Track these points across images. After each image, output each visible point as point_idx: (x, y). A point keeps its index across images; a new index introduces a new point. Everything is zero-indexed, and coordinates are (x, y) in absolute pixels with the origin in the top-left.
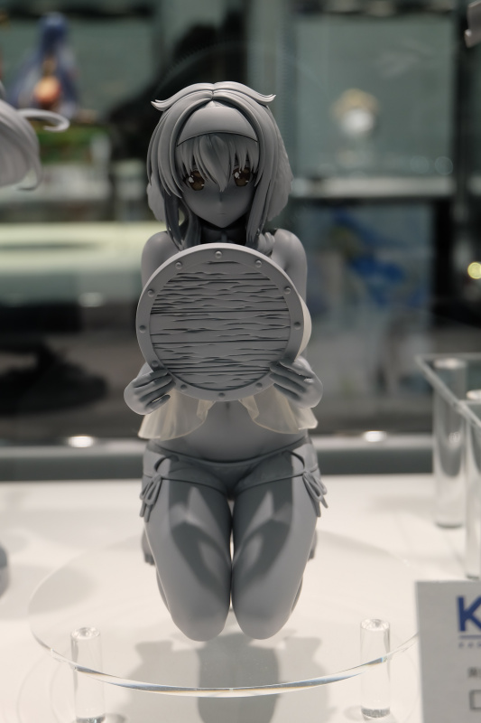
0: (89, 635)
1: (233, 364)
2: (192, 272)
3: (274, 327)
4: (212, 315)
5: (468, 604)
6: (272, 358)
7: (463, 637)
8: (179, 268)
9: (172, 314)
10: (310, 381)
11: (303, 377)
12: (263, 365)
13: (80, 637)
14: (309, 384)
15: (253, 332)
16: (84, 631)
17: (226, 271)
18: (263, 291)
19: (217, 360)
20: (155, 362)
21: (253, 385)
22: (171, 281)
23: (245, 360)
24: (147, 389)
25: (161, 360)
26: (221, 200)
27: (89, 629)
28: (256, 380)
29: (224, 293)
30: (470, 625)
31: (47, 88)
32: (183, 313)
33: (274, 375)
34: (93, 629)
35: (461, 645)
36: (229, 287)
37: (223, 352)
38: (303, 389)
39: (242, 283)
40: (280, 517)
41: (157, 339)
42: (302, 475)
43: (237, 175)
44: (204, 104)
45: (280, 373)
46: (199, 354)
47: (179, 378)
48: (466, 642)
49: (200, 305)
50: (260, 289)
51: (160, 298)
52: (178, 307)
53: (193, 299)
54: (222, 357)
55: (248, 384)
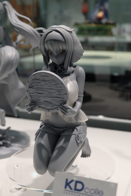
0: (19, 167)
1: (51, 103)
2: (38, 78)
3: (60, 94)
4: (44, 90)
5: (69, 181)
6: (61, 103)
7: (65, 190)
8: (34, 77)
9: (34, 88)
10: (69, 110)
11: (67, 109)
12: (58, 104)
13: (16, 167)
14: (68, 111)
15: (55, 95)
16: (17, 166)
17: (46, 78)
18: (56, 84)
19: (47, 102)
20: (31, 100)
21: (56, 109)
22: (33, 80)
23: (53, 102)
24: (28, 107)
25: (33, 100)
26: (56, 58)
27: (19, 165)
28: (57, 108)
29: (46, 84)
30: (68, 187)
31: (100, 14)
32: (37, 88)
33: (60, 107)
34: (20, 166)
35: (64, 192)
36: (47, 82)
37: (48, 99)
38: (67, 112)
39: (50, 82)
40: (64, 145)
41: (31, 95)
42: (75, 134)
43: (61, 51)
44: (51, 32)
45: (61, 107)
46: (42, 100)
47: (38, 105)
48: (66, 192)
49: (41, 87)
50: (55, 84)
51: (30, 84)
52: (35, 87)
53: (39, 85)
54: (48, 101)
55: (55, 109)
